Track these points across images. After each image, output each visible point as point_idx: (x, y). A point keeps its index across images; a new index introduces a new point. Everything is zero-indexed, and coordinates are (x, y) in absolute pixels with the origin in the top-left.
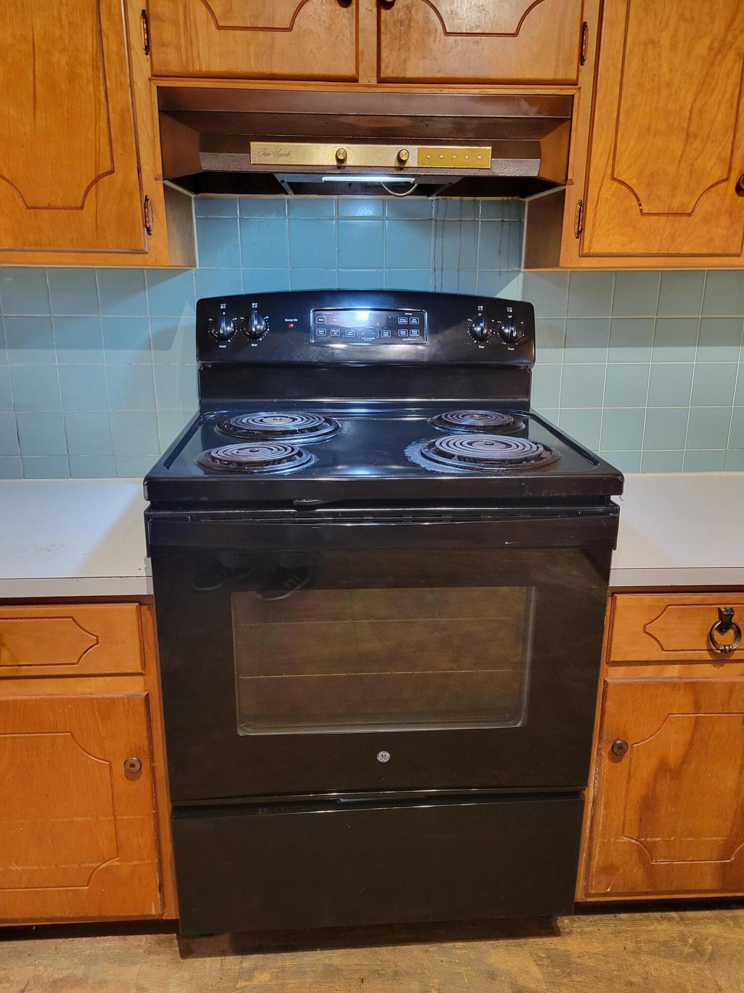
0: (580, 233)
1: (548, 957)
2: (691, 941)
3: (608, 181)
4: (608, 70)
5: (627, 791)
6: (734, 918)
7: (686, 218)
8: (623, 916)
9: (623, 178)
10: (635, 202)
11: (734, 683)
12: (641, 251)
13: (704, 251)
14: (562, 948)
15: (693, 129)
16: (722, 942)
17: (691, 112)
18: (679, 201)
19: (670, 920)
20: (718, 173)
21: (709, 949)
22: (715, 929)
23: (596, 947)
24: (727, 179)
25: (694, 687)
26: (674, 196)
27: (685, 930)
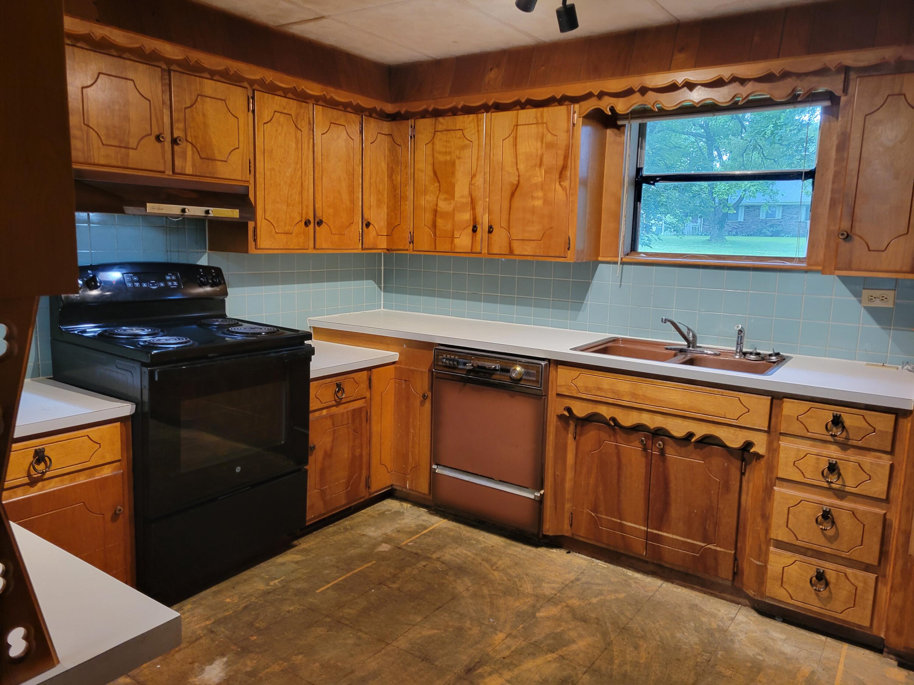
0: (255, 240)
1: (298, 552)
2: (342, 528)
3: (264, 220)
4: (259, 178)
5: (315, 467)
6: (351, 518)
7: (290, 235)
8: (315, 532)
9: (268, 219)
10: (273, 229)
11: (343, 412)
12: (277, 247)
13: (297, 248)
14: (301, 548)
15: (289, 201)
16: (352, 524)
17: (288, 195)
18: (287, 228)
19: (331, 527)
20: (298, 219)
21: (349, 527)
22: (347, 523)
23: (312, 543)
24: (301, 221)
25: (332, 417)
26: (286, 227)
27: (338, 527)
